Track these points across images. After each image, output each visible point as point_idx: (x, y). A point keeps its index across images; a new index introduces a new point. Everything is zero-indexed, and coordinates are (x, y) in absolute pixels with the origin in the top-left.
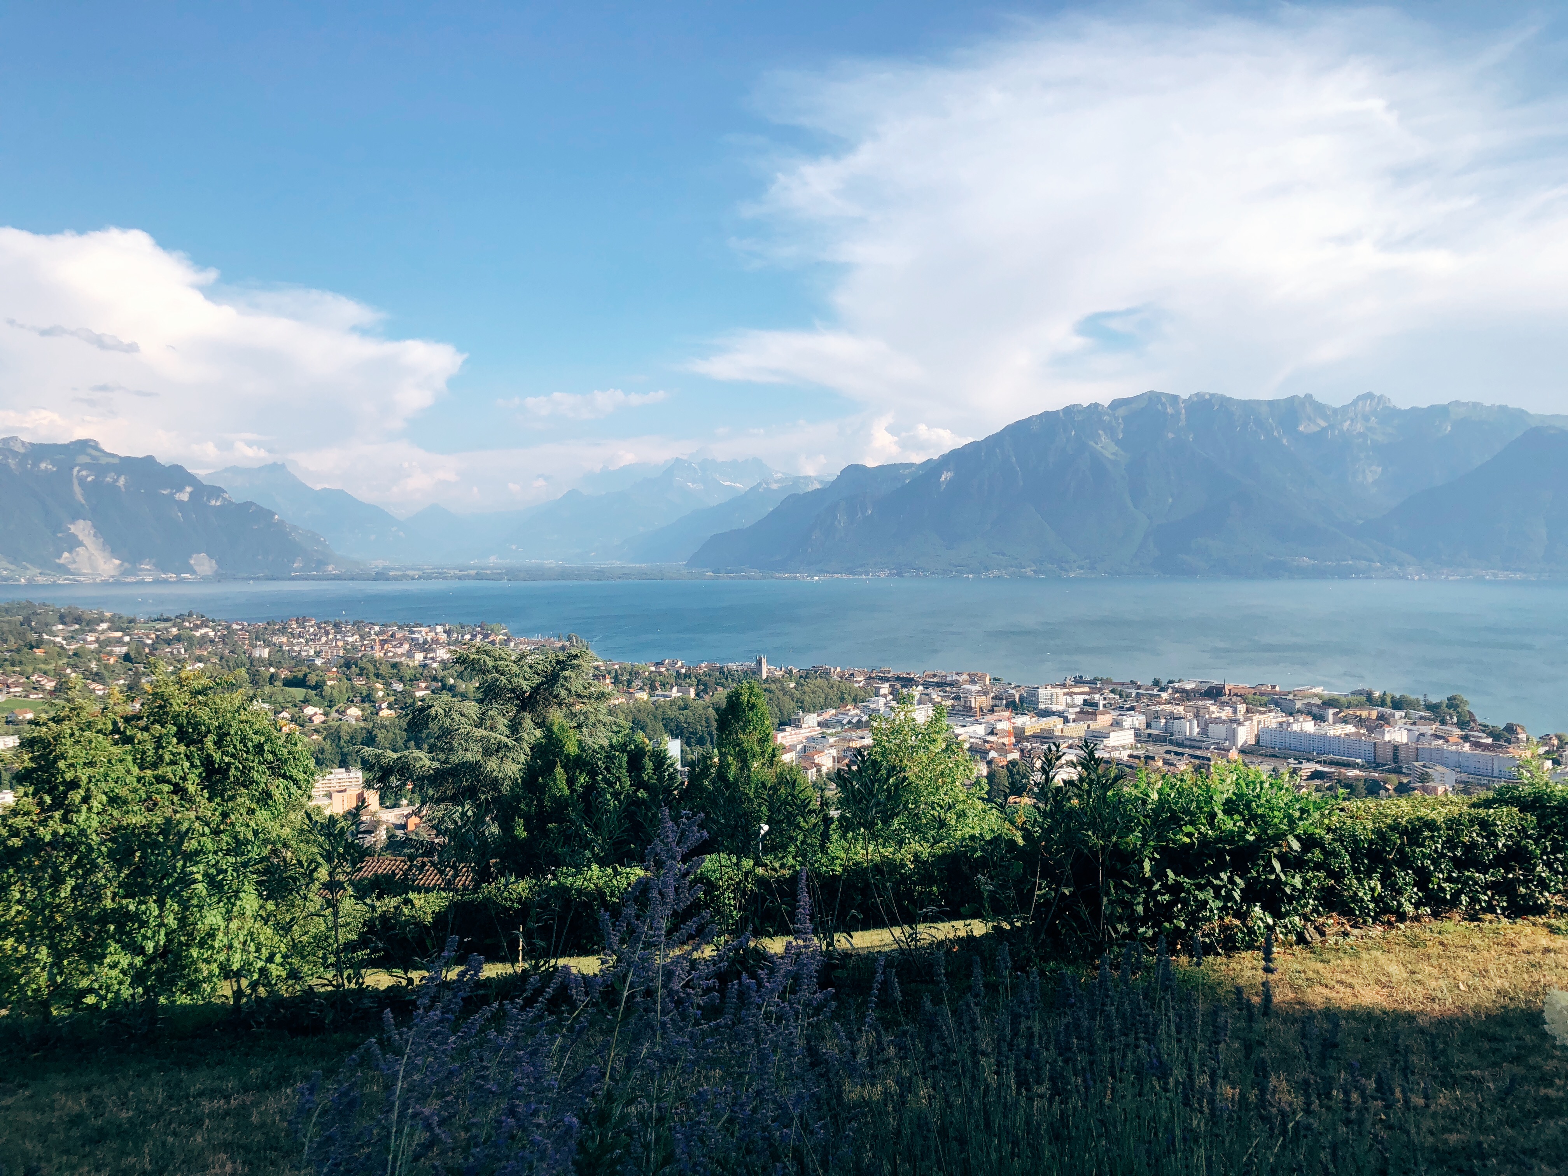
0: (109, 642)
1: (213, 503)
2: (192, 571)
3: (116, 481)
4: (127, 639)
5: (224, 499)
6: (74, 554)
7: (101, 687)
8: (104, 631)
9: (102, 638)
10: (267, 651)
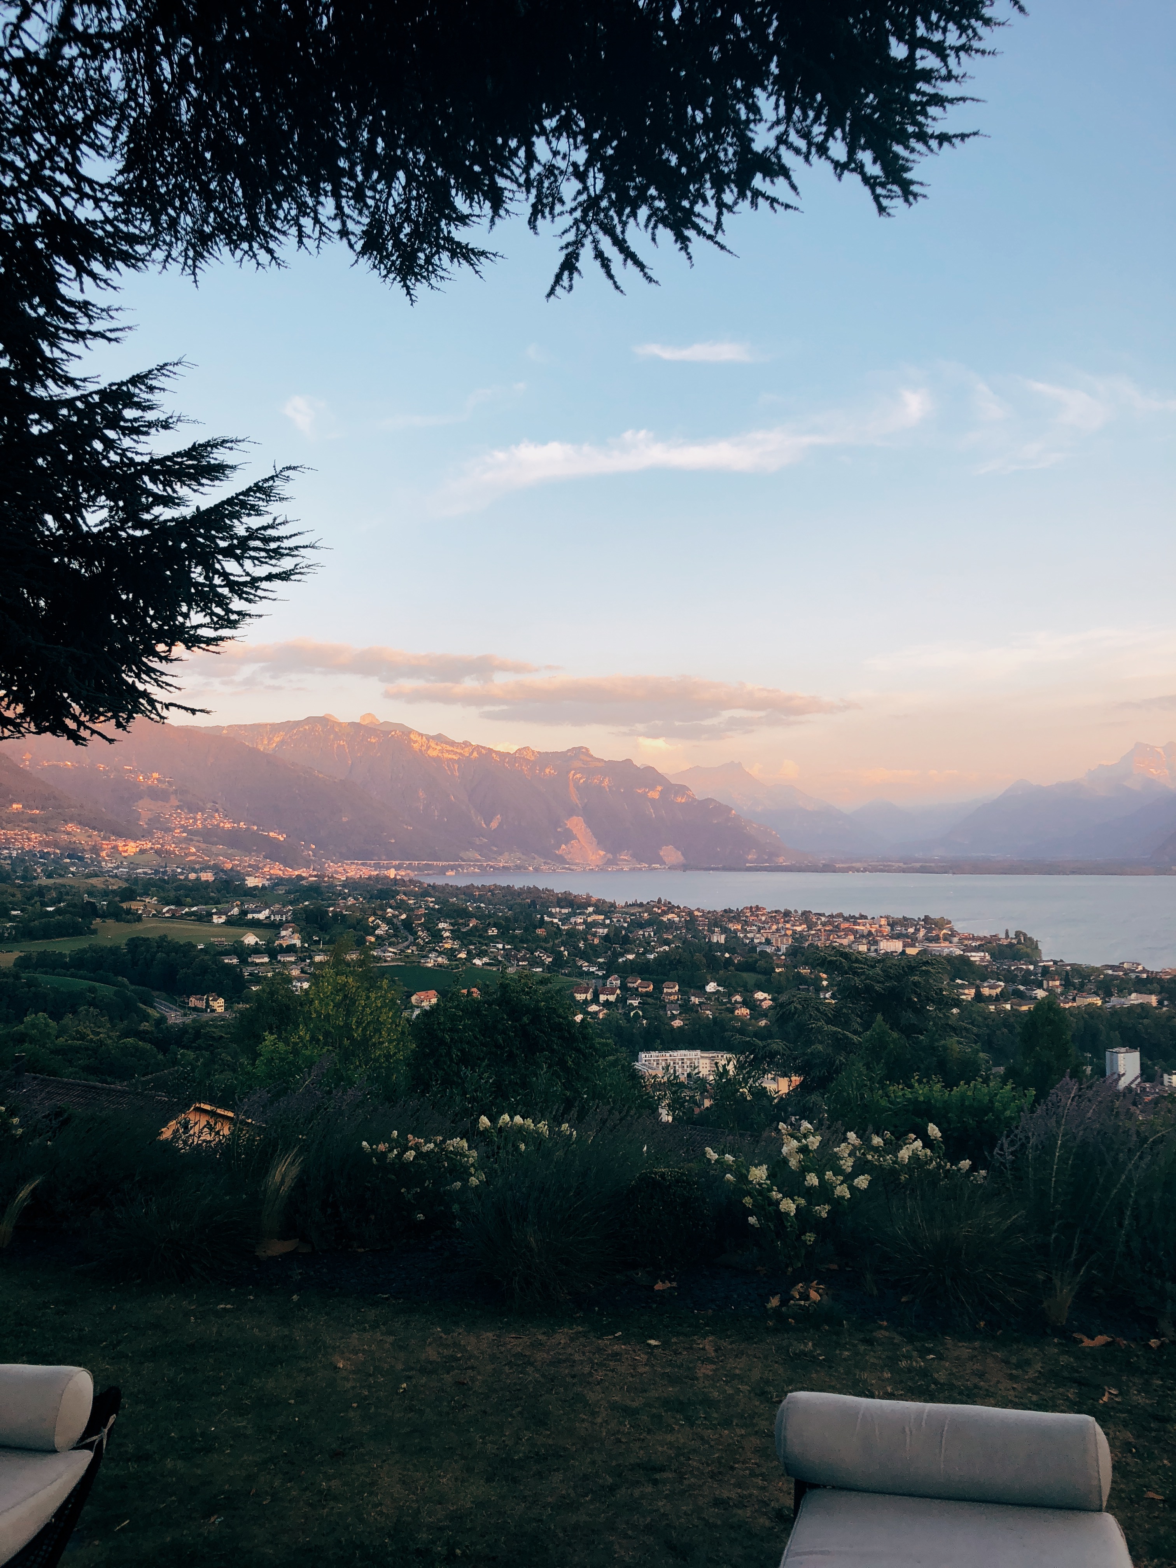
0: (595, 924)
1: (679, 800)
2: (662, 862)
3: (602, 782)
4: (608, 922)
5: (689, 796)
6: (569, 846)
7: (586, 964)
8: (590, 915)
9: (589, 920)
10: (723, 937)
